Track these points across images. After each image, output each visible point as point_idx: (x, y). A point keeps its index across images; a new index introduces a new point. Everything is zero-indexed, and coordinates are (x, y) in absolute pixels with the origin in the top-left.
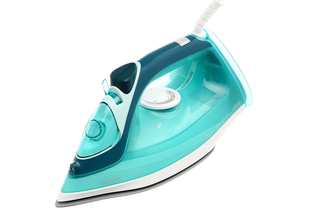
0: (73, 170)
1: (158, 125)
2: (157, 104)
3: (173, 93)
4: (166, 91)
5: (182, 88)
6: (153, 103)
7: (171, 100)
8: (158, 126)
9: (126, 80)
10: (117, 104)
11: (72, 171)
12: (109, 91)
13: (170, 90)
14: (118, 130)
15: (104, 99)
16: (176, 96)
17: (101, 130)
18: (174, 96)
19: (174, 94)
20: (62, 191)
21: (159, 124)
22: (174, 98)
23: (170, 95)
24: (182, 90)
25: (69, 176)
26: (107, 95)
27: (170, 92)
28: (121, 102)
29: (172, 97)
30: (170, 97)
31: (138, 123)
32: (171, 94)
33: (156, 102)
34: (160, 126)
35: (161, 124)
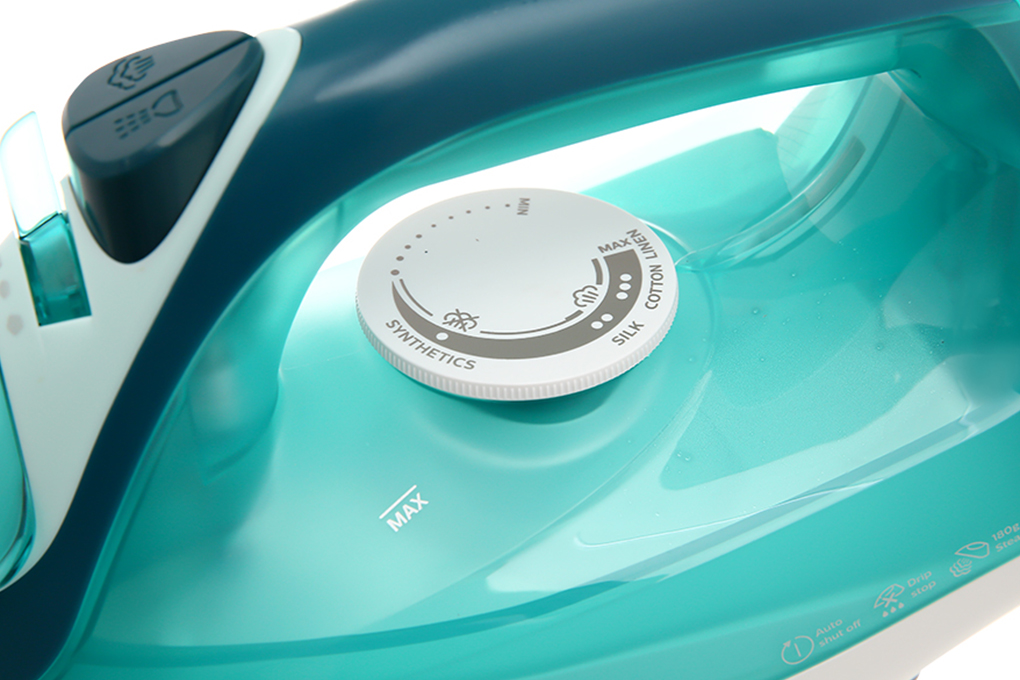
1: (399, 508)
2: (454, 341)
3: (636, 280)
4: (605, 248)
6: (432, 332)
8: (391, 516)
18: (624, 308)
19: (635, 290)
21: (406, 501)
22: (609, 326)
23: (603, 289)
27: (623, 264)
29: (595, 316)
30: (590, 309)
32: (614, 286)
33: (463, 327)
34: (409, 510)
35: (419, 502)
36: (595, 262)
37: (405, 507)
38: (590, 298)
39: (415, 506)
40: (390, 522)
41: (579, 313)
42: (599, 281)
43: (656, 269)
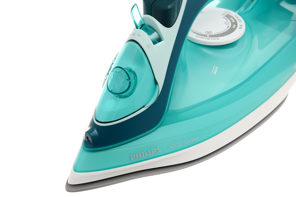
0: (90, 139)
1: (214, 70)
2: (211, 36)
3: (233, 18)
4: (223, 15)
5: (246, 8)
6: (205, 36)
7: (231, 30)
8: (213, 72)
9: (169, 7)
10: (154, 43)
11: (89, 141)
12: (141, 21)
13: (228, 12)
14: (156, 83)
15: (134, 34)
16: (239, 24)
17: (130, 83)
18: (236, 23)
19: (235, 20)
20: (75, 170)
21: (215, 68)
22: (236, 27)
23: (229, 21)
24: (246, 12)
25: (84, 148)
26: (139, 29)
27: (229, 16)
28: (159, 40)
29: (232, 26)
30: (230, 25)
31: (184, 69)
32: (231, 20)
33: (210, 33)
34: (216, 70)
35: (217, 68)
36: (223, 17)
37: (215, 69)
38: (228, 23)
39: (216, 69)
40: (214, 73)
41: (228, 26)
42: (227, 20)
43: (235, 16)
